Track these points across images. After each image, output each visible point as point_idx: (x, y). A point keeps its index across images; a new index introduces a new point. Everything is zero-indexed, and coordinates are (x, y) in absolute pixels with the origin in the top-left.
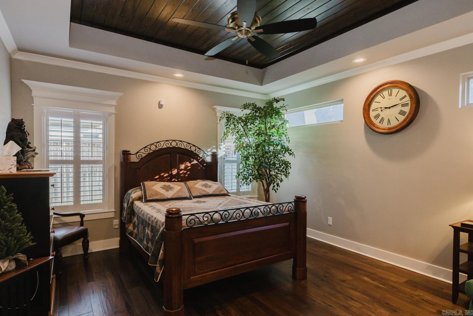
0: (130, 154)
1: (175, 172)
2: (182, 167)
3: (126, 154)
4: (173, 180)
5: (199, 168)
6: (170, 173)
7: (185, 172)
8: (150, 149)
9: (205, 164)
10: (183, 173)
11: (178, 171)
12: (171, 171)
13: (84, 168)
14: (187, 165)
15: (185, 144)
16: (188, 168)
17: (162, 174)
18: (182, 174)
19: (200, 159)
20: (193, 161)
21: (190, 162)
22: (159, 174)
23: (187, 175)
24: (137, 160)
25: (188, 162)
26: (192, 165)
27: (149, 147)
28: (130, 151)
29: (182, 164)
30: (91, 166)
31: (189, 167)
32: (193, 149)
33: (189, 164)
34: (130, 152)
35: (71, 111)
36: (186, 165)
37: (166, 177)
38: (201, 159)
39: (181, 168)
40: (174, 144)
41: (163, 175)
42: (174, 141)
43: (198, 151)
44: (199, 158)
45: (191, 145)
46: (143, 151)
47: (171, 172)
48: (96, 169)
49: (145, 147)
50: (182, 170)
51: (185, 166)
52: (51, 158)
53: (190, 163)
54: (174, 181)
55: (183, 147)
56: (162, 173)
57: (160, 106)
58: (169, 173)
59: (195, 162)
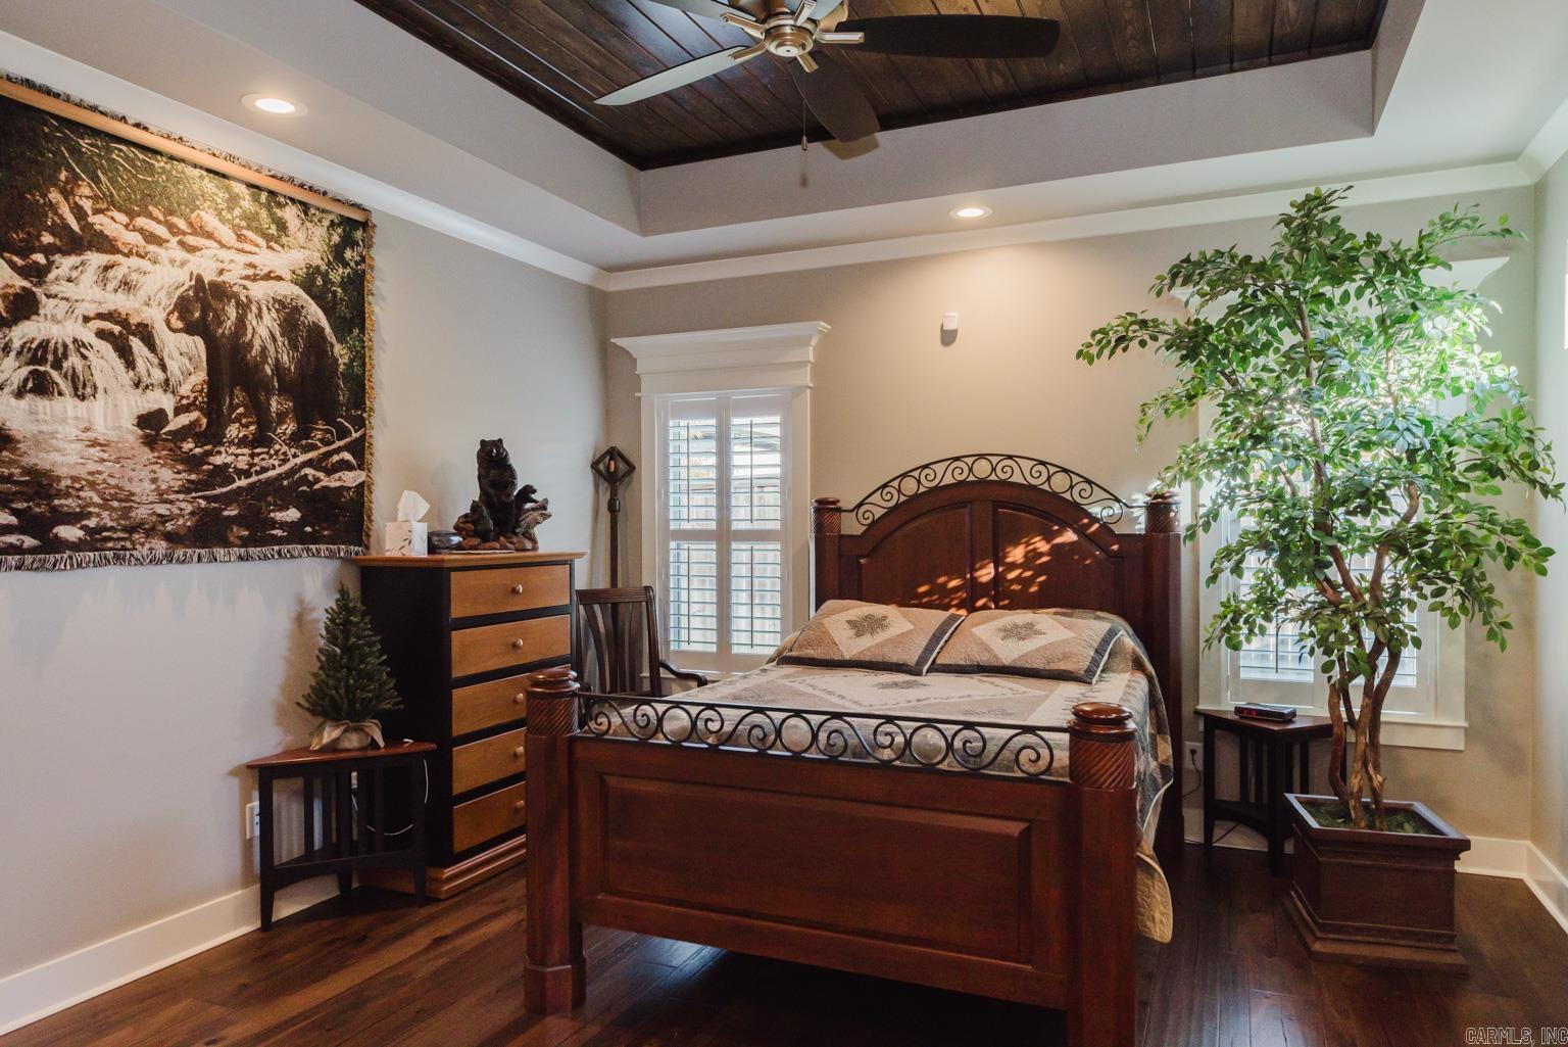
0: (839, 510)
1: (986, 574)
2: (1017, 554)
3: (826, 509)
4: (980, 603)
5: (1088, 562)
6: (968, 576)
7: (1028, 574)
8: (899, 491)
9: (1115, 547)
10: (1018, 580)
11: (996, 568)
12: (973, 570)
13: (740, 553)
14: (1035, 549)
15: (1026, 465)
16: (1038, 562)
17: (942, 580)
18: (1012, 581)
19: (1090, 525)
20: (1059, 533)
21: (1048, 538)
22: (930, 579)
23: (1033, 589)
24: (858, 530)
25: (1039, 535)
26: (1056, 550)
27: (895, 484)
28: (838, 501)
29: (1016, 544)
30: (749, 547)
31: (1042, 555)
32: (1060, 483)
33: (1042, 546)
34: (839, 505)
35: (709, 397)
36: (1031, 547)
37: (956, 589)
38: (1096, 526)
39: (1009, 560)
40: (982, 469)
41: (946, 583)
42: (982, 456)
43: (1083, 494)
44: (1086, 521)
45: (1052, 470)
46: (876, 498)
47: (971, 575)
48: (765, 557)
49: (885, 486)
50: (1013, 566)
51: (1027, 553)
52: (673, 526)
53: (1048, 542)
54: (985, 607)
55: (1017, 478)
56: (940, 577)
57: (948, 337)
58: (963, 577)
59: (1070, 536)
